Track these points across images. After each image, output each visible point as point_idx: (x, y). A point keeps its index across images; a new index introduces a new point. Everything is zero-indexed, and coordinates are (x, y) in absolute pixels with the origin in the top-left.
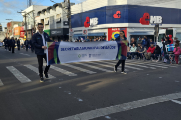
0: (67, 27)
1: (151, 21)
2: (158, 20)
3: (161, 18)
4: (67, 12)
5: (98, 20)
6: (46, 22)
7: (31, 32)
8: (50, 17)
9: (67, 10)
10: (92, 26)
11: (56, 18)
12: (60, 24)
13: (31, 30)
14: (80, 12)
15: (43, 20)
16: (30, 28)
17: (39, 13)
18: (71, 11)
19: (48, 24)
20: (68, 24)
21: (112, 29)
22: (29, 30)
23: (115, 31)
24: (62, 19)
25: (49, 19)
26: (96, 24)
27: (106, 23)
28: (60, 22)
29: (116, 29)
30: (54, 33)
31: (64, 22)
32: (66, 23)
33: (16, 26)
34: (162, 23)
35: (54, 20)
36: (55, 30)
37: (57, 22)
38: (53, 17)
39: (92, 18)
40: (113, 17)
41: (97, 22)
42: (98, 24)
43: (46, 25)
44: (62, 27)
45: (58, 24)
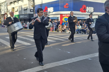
0: (32, 13)
1: (87, 11)
2: (91, 10)
3: (93, 8)
4: (32, 3)
5: (53, 9)
6: (16, 9)
7: (3, 16)
8: (19, 6)
9: (32, 2)
10: (50, 12)
11: (23, 7)
12: (26, 11)
13: (4, 15)
14: (41, 3)
15: (14, 8)
16: (3, 13)
17: (11, 3)
18: (35, 2)
19: (17, 11)
20: (33, 11)
21: (63, 15)
22: (2, 15)
23: (65, 16)
24: (28, 8)
25: (18, 7)
26: (52, 11)
27: (59, 11)
28: (27, 9)
29: (66, 15)
30: (21, 17)
31: (31, 10)
32: (32, 11)
34: (94, 12)
35: (22, 8)
36: (22, 15)
37: (24, 10)
38: (21, 6)
39: (49, 7)
40: (63, 7)
42: (54, 11)
43: (16, 11)
44: (28, 13)
45: (25, 11)
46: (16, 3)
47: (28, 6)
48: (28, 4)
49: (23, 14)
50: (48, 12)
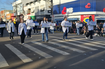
4: (50, 4)
6: (32, 10)
8: (36, 7)
9: (50, 2)
10: (68, 13)
12: (43, 12)
13: (20, 16)
15: (30, 9)
16: (19, 14)
17: (27, 4)
18: (53, 3)
19: (34, 12)
21: (84, 16)
22: (18, 16)
23: (86, 17)
24: (45, 9)
25: (35, 8)
26: (72, 12)
29: (87, 16)
30: (38, 18)
32: (50, 11)
33: (8, 13)
37: (41, 11)
38: (38, 7)
39: (68, 8)
40: (85, 7)
41: (72, 11)
42: (73, 12)
43: (32, 12)
44: (45, 14)
46: (32, 4)
47: (45, 7)
48: (45, 5)
49: (40, 15)
50: (67, 12)
